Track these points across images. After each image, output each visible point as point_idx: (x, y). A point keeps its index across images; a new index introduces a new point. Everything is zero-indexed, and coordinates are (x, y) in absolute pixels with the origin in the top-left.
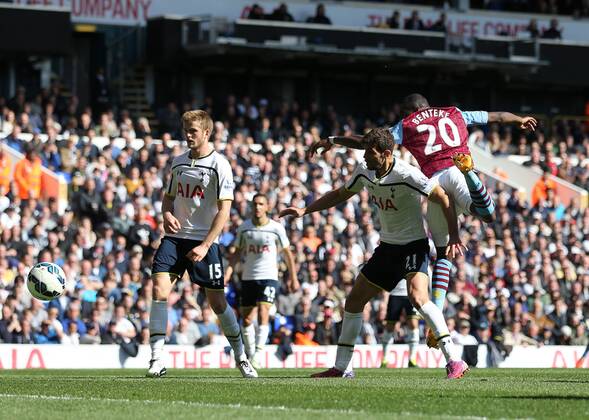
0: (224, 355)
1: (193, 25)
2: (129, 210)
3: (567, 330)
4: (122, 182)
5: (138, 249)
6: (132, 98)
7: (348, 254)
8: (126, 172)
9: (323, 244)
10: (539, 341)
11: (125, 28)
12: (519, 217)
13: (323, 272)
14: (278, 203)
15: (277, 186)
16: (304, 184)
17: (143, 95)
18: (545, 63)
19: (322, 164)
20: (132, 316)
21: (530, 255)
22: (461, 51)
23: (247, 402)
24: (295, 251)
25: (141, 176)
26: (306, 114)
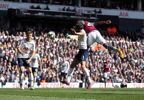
0: (25, 85)
1: (19, 10)
2: (4, 52)
3: (103, 79)
4: (2, 46)
5: (6, 61)
6: (4, 27)
7: (53, 62)
8: (3, 43)
9: (48, 60)
10: (96, 82)
11: (3, 11)
12: (92, 54)
13: (48, 66)
14: (37, 50)
15: (37, 47)
16: (43, 46)
17: (7, 26)
18: (98, 19)
19: (47, 42)
20: (4, 76)
21: (95, 62)
22: (79, 16)
23: (30, 96)
24: (41, 61)
25: (7, 44)
26: (44, 30)
